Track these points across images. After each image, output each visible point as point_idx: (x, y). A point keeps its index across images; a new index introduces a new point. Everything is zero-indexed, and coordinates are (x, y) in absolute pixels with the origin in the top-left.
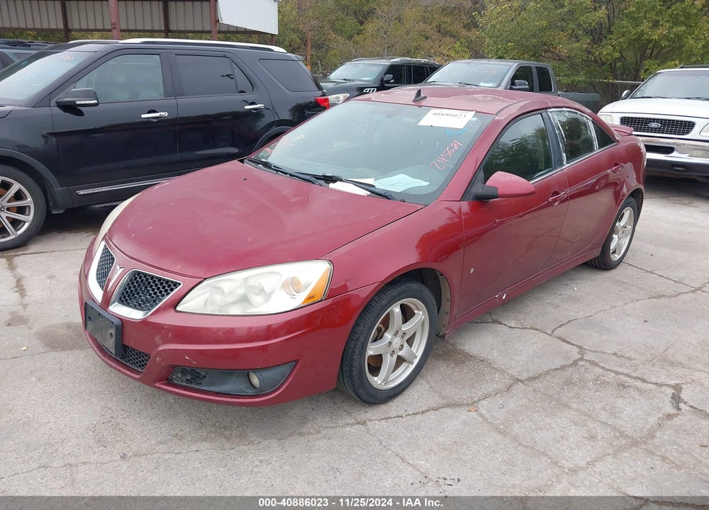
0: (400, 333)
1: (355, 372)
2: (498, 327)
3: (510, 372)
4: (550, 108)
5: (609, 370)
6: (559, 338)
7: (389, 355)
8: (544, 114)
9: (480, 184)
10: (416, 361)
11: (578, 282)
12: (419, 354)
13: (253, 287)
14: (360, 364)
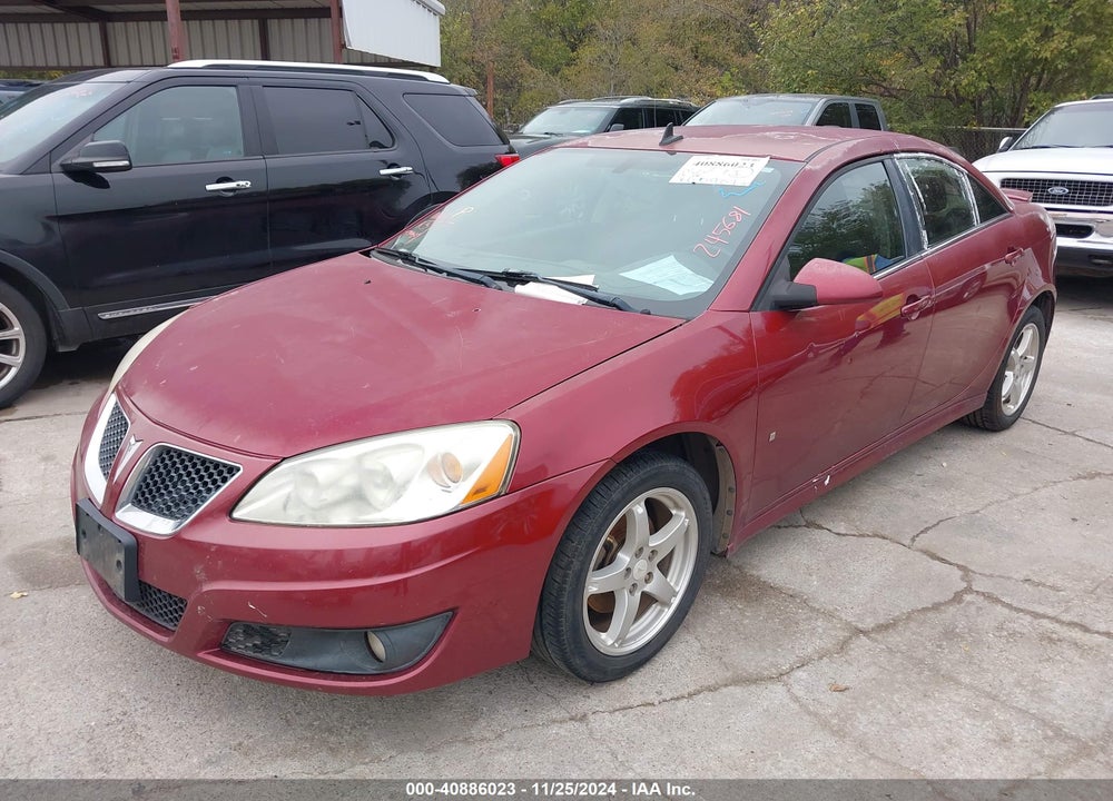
0: (647, 552)
1: (565, 627)
2: (816, 534)
3: (843, 615)
4: (897, 152)
5: (1022, 611)
6: (926, 552)
7: (626, 593)
8: (887, 162)
9: (783, 281)
10: (676, 602)
11: (947, 452)
12: (681, 588)
13: (372, 473)
14: (574, 611)
